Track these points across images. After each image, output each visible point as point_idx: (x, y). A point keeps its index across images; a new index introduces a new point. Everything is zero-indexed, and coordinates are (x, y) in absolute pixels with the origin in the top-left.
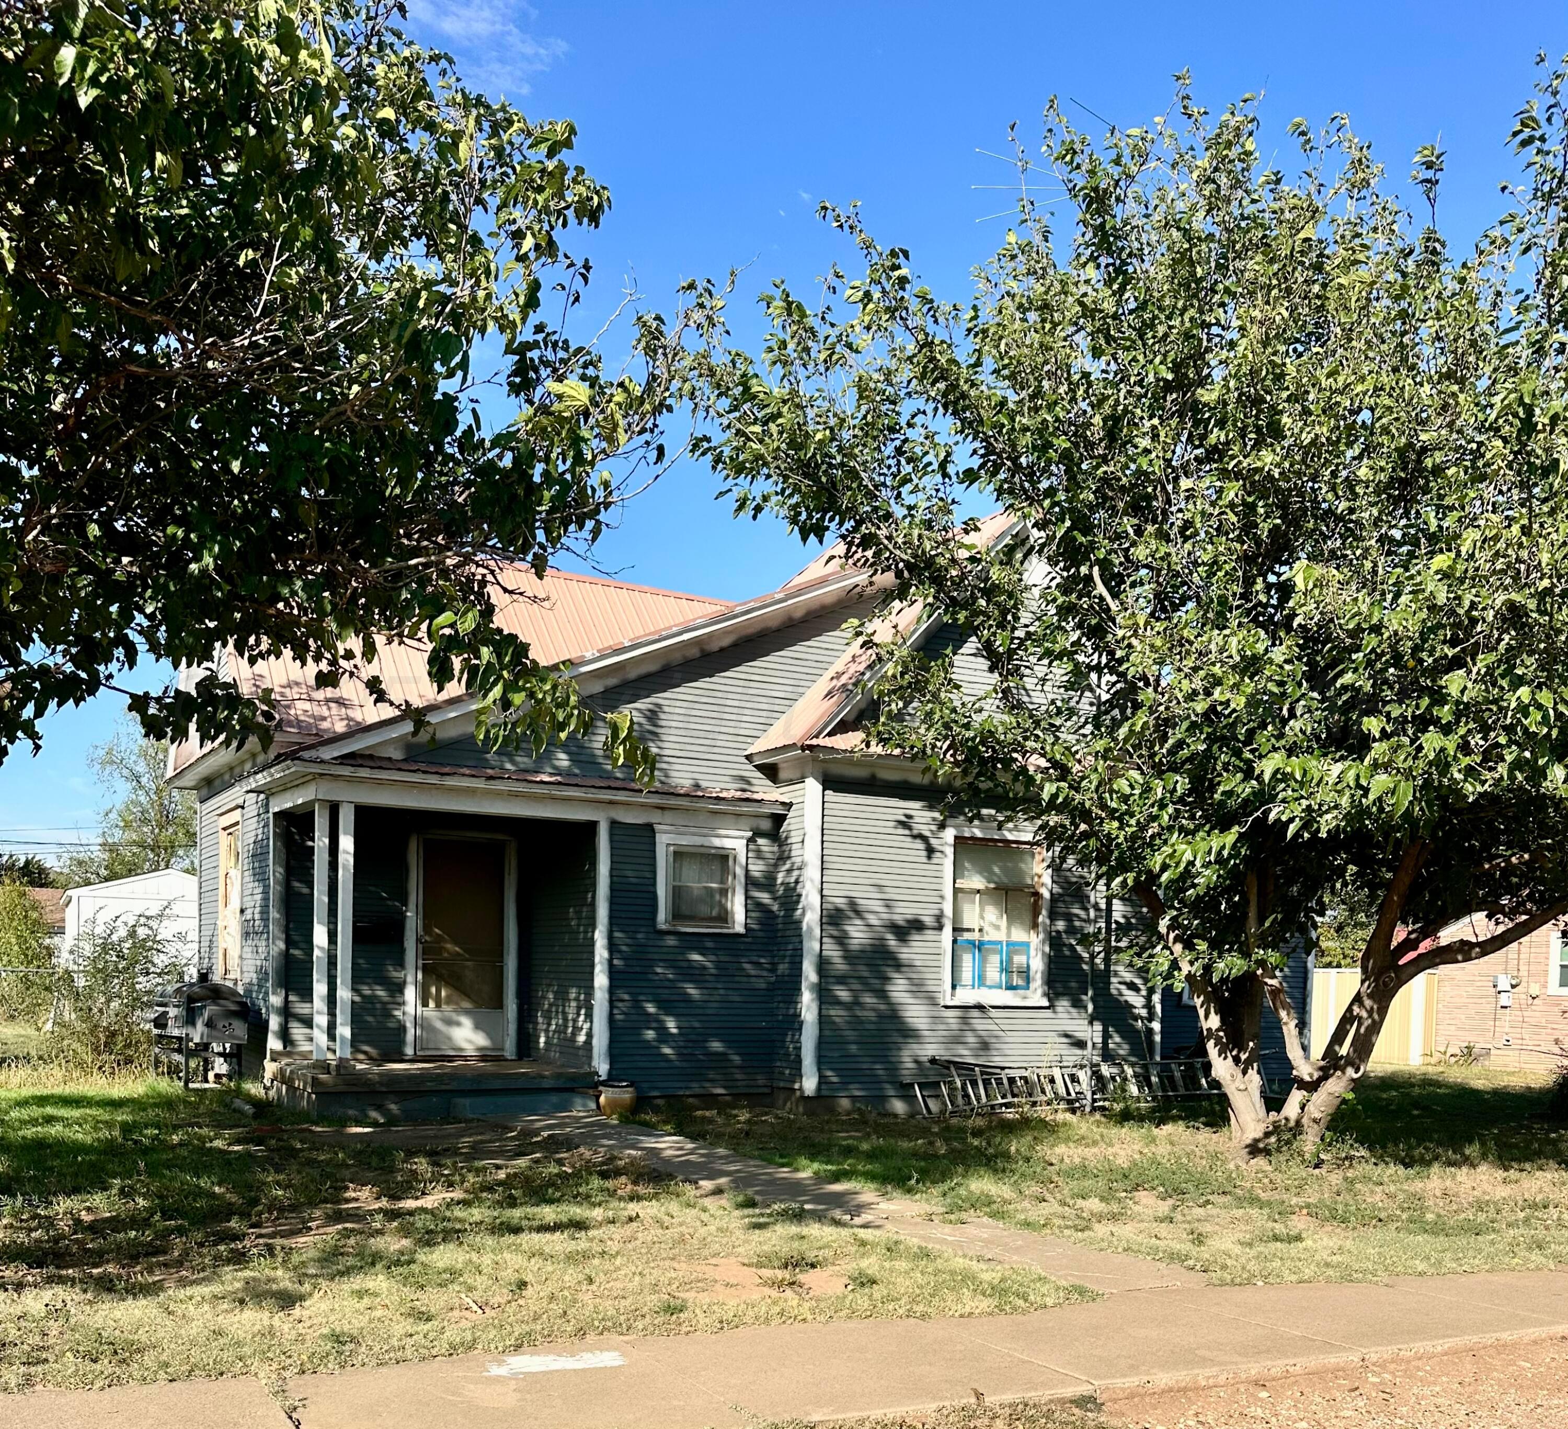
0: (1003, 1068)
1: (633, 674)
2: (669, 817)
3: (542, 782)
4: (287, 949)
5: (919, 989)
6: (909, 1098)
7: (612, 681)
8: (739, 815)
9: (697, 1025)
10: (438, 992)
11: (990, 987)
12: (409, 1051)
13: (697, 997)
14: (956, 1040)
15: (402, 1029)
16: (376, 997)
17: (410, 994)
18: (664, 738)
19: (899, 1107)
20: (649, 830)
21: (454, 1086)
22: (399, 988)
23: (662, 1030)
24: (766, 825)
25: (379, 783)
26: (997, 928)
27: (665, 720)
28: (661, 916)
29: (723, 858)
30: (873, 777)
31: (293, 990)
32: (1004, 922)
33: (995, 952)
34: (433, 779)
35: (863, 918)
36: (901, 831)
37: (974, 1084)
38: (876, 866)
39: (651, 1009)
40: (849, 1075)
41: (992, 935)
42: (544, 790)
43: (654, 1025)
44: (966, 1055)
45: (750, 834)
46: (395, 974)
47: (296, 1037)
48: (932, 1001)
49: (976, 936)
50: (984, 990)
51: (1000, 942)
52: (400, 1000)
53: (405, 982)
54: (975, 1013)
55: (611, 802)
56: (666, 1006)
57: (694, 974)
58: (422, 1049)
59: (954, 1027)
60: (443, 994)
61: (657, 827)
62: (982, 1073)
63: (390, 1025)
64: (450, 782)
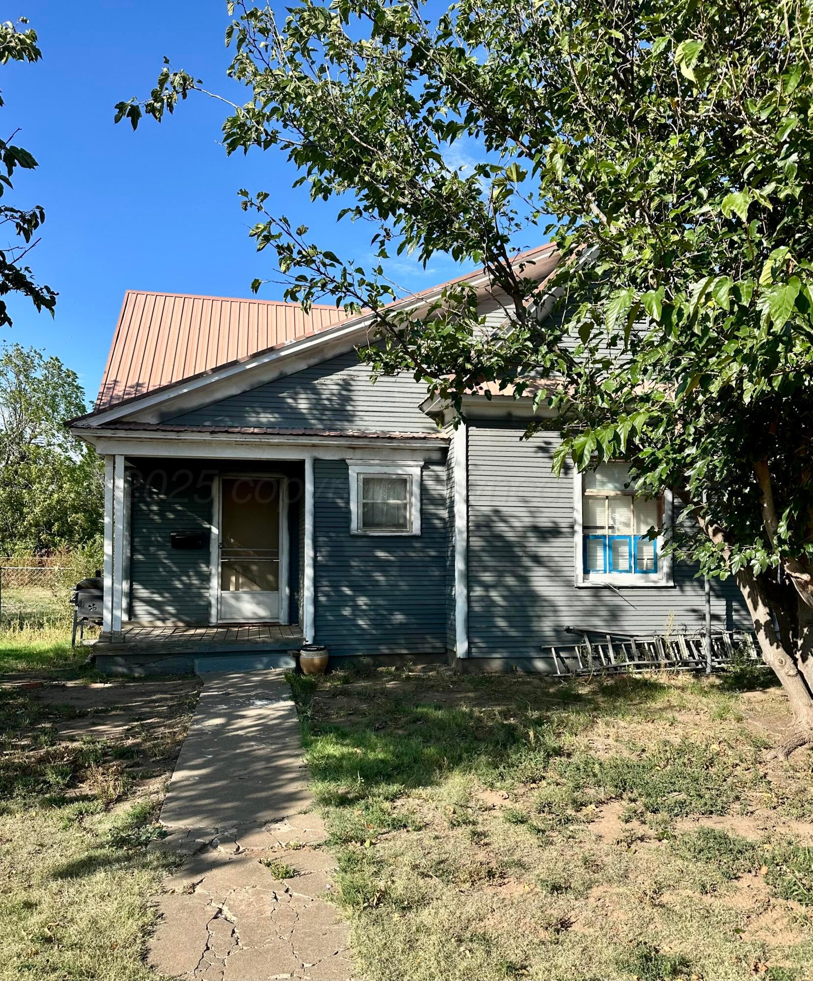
0: (632, 636)
1: (330, 354)
2: (358, 454)
3: (253, 433)
4: (132, 555)
5: (556, 574)
6: (548, 660)
7: (313, 361)
8: (414, 450)
9: (381, 602)
10: (237, 580)
11: (621, 572)
12: (213, 620)
13: (384, 583)
14: (589, 613)
15: (209, 605)
16: (192, 584)
17: (215, 582)
18: (355, 398)
19: (540, 665)
20: (342, 466)
21: (196, 649)
22: (206, 578)
23: (356, 607)
24: (436, 456)
25: (140, 440)
26: (627, 525)
27: (356, 386)
28: (354, 525)
29: (403, 482)
30: (510, 415)
31: (135, 581)
32: (633, 521)
33: (624, 544)
34: (173, 436)
35: (505, 521)
36: (540, 455)
37: (605, 649)
38: (516, 481)
39: (348, 591)
40: (497, 642)
41: (623, 531)
42: (256, 439)
43: (351, 604)
44: (599, 624)
45: (422, 463)
46: (204, 568)
47: (138, 612)
48: (569, 583)
49: (606, 532)
50: (615, 574)
51: (629, 536)
52: (207, 586)
53: (210, 574)
54: (606, 592)
55: (314, 446)
56: (359, 589)
57: (383, 566)
58: (221, 619)
59: (588, 603)
60: (240, 581)
61: (348, 461)
62: (612, 640)
63: (202, 603)
64: (184, 436)
